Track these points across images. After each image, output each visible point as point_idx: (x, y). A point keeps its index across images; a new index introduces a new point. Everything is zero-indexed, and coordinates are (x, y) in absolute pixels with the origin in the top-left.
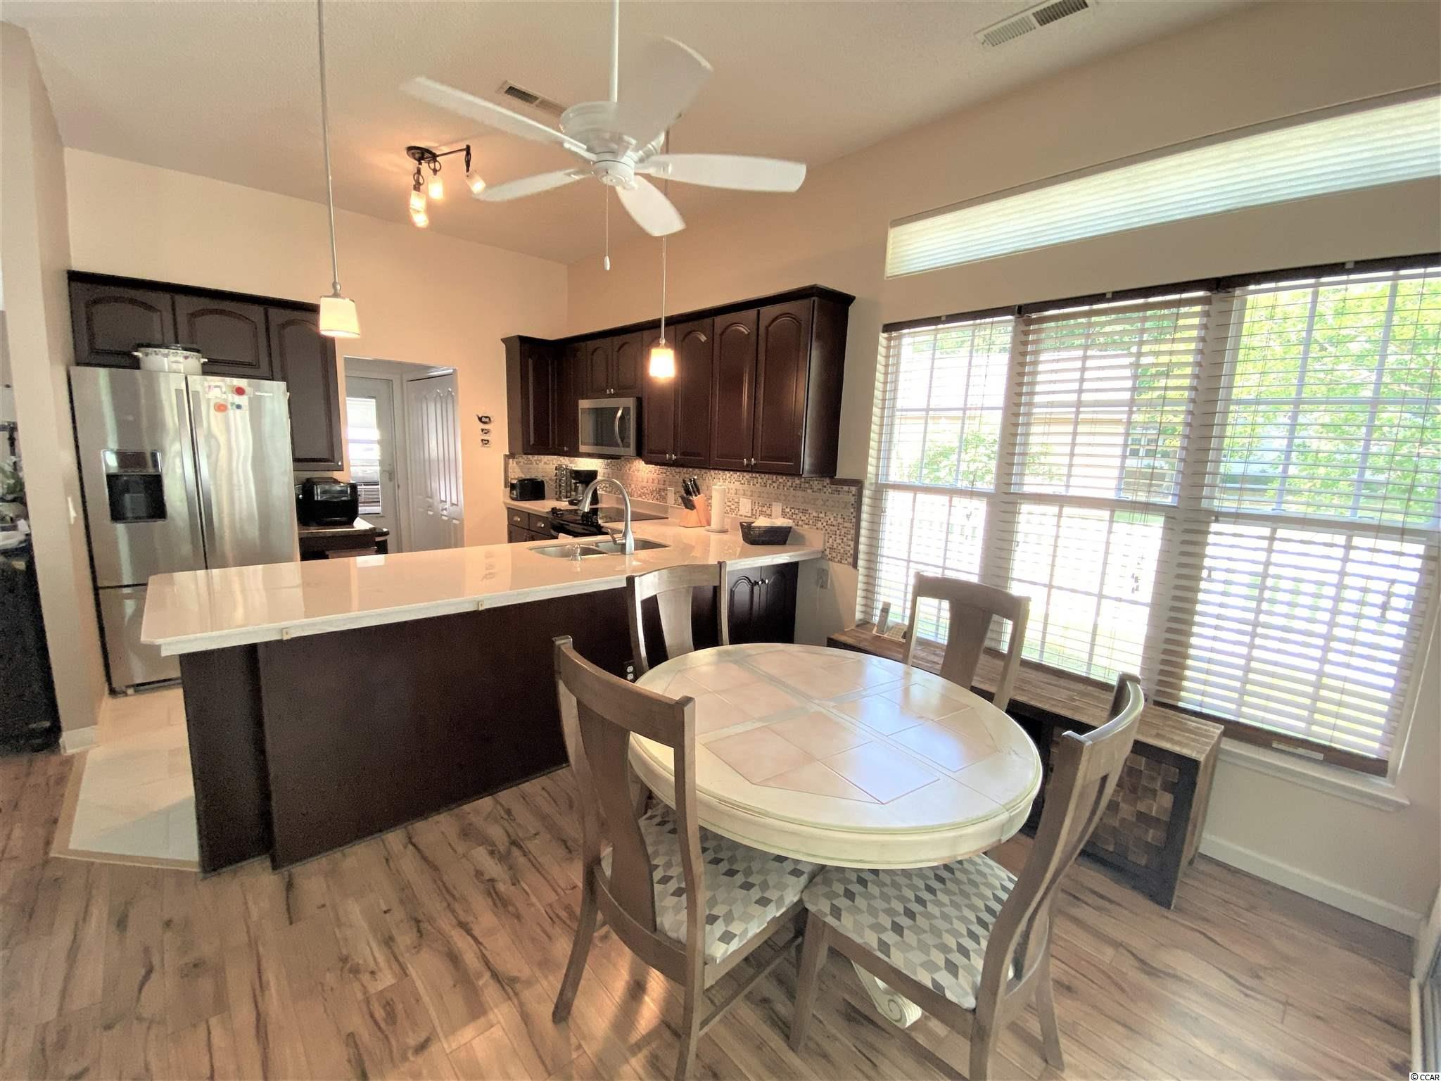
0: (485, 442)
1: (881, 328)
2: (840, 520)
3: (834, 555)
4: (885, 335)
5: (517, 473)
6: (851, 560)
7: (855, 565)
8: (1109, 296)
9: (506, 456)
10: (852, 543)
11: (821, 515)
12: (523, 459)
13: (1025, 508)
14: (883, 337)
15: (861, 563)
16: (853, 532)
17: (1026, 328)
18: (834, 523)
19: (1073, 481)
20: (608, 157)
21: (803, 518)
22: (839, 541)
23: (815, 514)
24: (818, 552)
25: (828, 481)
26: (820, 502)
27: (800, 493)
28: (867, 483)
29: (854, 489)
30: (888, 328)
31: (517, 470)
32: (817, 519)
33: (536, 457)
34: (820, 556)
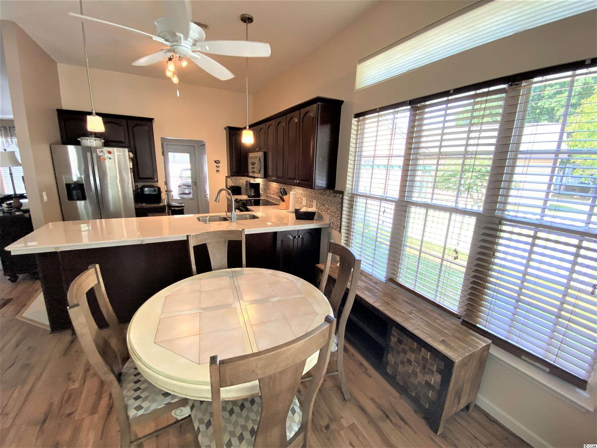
0: (218, 171)
1: (353, 116)
2: (336, 210)
3: (333, 226)
4: (356, 119)
5: (231, 183)
6: (339, 229)
7: (340, 232)
8: (451, 92)
9: (226, 177)
10: (339, 221)
11: (330, 207)
12: (233, 178)
13: (413, 209)
14: (354, 121)
15: (343, 231)
16: (340, 216)
17: (415, 112)
18: (334, 211)
19: (435, 196)
20: (175, 43)
21: (323, 208)
22: (335, 220)
23: (327, 207)
24: (327, 224)
25: (332, 191)
26: (329, 201)
27: (322, 197)
28: (346, 193)
29: (341, 196)
30: (357, 116)
31: (231, 182)
32: (328, 209)
33: (239, 177)
34: (328, 226)
